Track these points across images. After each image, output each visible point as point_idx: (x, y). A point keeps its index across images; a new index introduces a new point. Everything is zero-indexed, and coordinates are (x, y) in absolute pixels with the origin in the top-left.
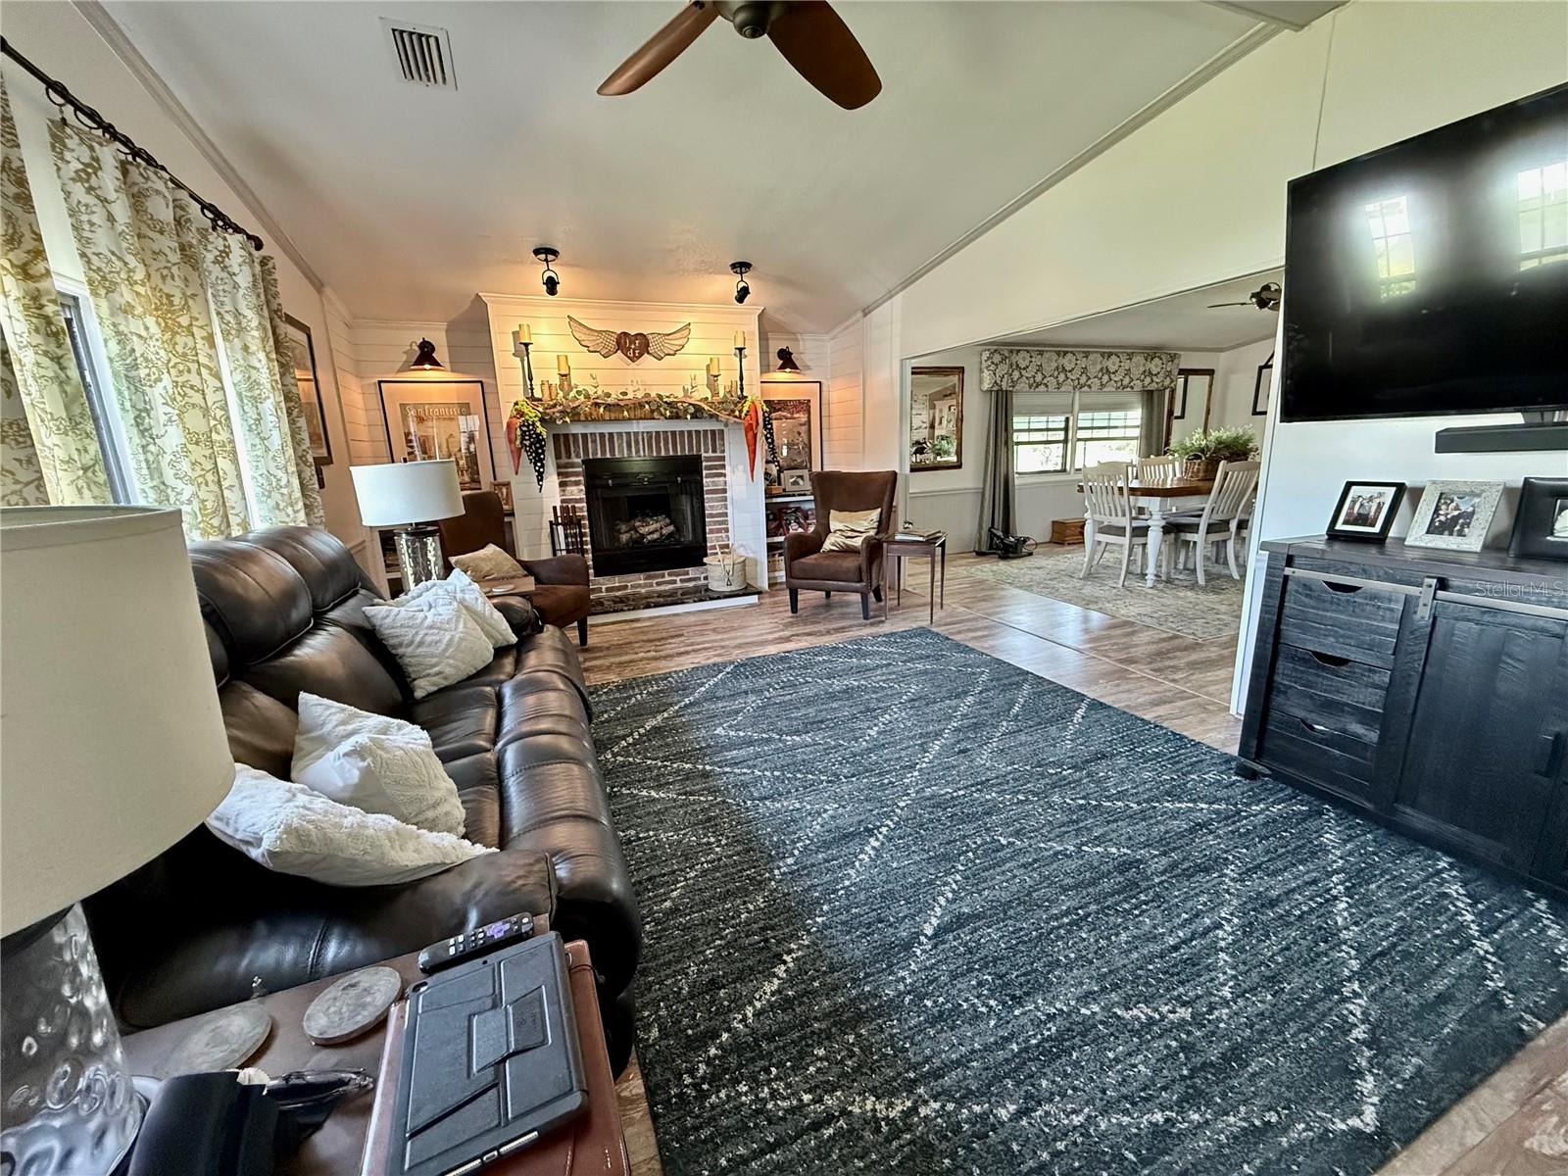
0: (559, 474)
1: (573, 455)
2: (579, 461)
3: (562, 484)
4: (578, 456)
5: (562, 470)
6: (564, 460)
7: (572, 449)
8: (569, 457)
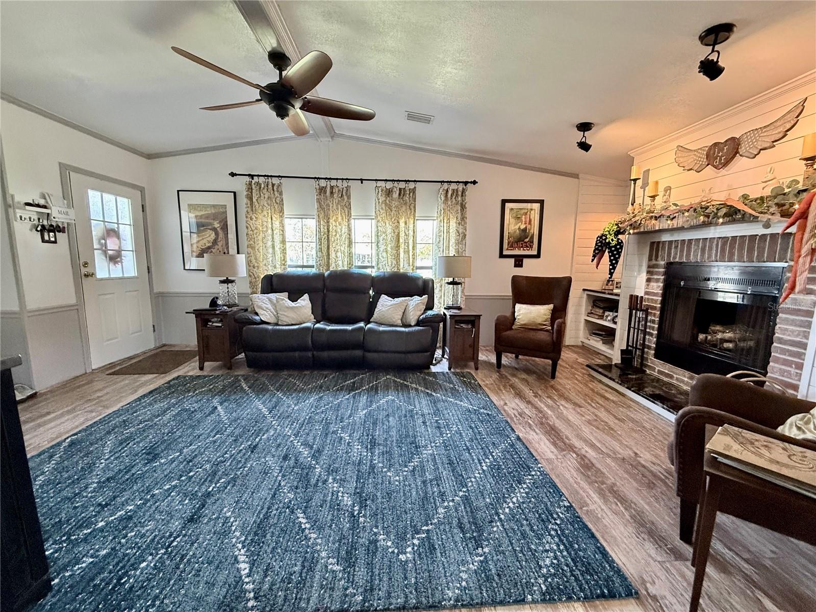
0: (648, 272)
1: (660, 258)
2: (662, 263)
3: (649, 280)
4: (663, 259)
5: (651, 270)
6: (654, 262)
7: (660, 253)
8: (656, 260)
